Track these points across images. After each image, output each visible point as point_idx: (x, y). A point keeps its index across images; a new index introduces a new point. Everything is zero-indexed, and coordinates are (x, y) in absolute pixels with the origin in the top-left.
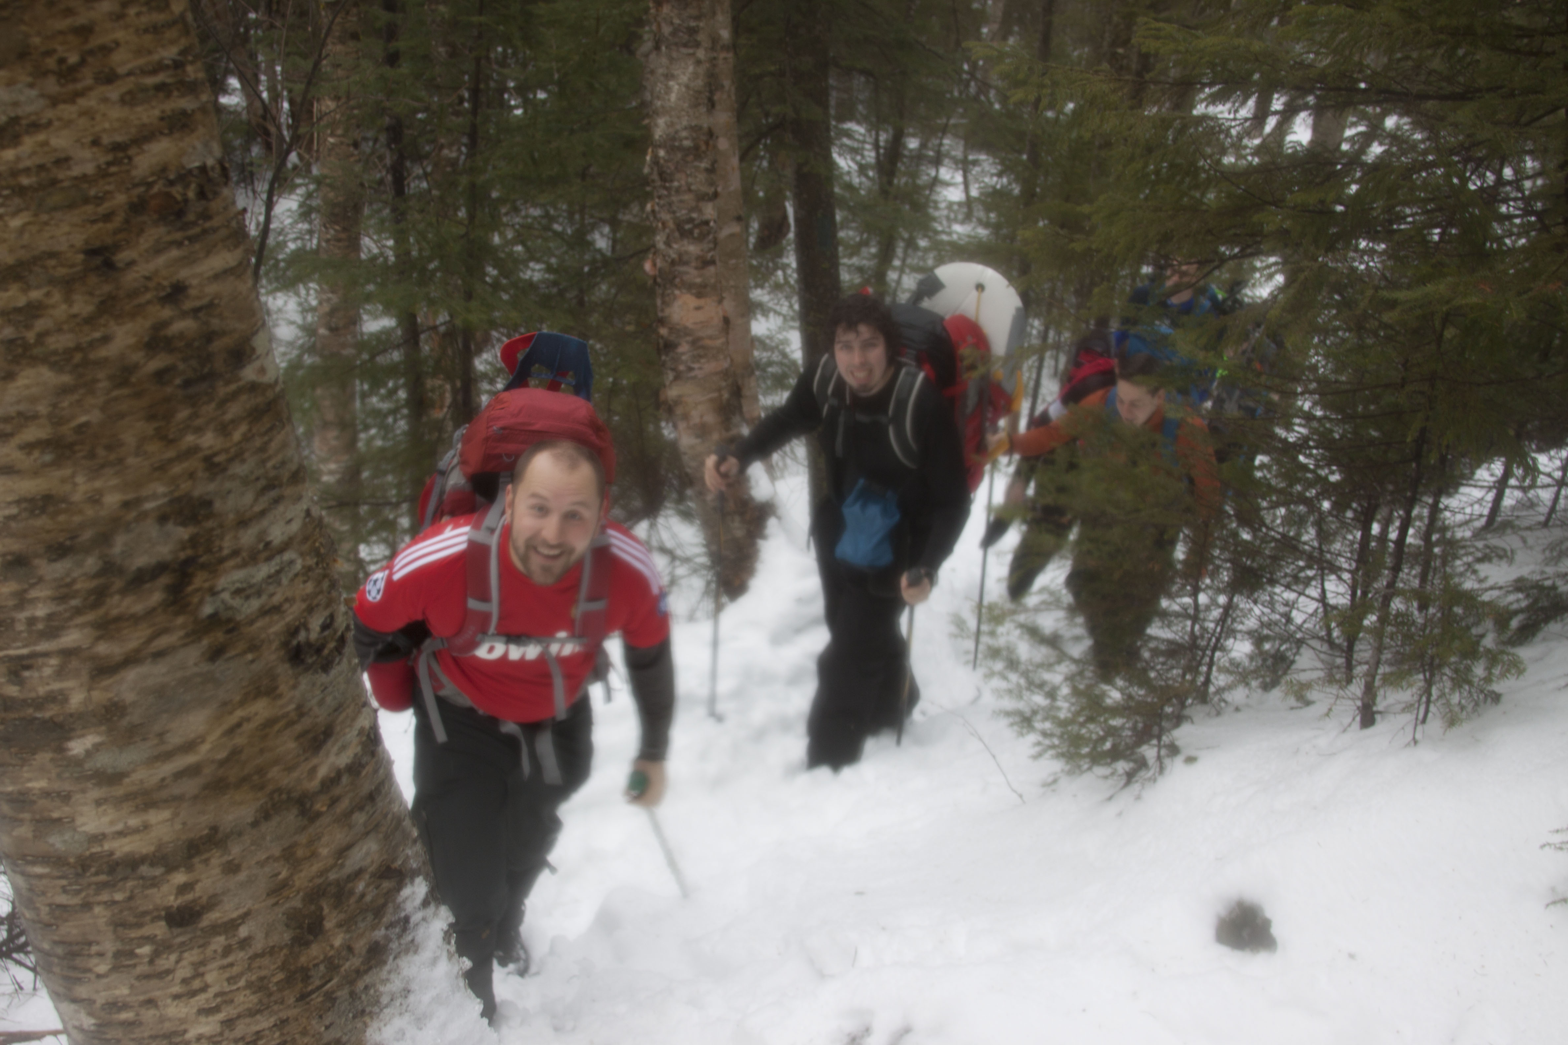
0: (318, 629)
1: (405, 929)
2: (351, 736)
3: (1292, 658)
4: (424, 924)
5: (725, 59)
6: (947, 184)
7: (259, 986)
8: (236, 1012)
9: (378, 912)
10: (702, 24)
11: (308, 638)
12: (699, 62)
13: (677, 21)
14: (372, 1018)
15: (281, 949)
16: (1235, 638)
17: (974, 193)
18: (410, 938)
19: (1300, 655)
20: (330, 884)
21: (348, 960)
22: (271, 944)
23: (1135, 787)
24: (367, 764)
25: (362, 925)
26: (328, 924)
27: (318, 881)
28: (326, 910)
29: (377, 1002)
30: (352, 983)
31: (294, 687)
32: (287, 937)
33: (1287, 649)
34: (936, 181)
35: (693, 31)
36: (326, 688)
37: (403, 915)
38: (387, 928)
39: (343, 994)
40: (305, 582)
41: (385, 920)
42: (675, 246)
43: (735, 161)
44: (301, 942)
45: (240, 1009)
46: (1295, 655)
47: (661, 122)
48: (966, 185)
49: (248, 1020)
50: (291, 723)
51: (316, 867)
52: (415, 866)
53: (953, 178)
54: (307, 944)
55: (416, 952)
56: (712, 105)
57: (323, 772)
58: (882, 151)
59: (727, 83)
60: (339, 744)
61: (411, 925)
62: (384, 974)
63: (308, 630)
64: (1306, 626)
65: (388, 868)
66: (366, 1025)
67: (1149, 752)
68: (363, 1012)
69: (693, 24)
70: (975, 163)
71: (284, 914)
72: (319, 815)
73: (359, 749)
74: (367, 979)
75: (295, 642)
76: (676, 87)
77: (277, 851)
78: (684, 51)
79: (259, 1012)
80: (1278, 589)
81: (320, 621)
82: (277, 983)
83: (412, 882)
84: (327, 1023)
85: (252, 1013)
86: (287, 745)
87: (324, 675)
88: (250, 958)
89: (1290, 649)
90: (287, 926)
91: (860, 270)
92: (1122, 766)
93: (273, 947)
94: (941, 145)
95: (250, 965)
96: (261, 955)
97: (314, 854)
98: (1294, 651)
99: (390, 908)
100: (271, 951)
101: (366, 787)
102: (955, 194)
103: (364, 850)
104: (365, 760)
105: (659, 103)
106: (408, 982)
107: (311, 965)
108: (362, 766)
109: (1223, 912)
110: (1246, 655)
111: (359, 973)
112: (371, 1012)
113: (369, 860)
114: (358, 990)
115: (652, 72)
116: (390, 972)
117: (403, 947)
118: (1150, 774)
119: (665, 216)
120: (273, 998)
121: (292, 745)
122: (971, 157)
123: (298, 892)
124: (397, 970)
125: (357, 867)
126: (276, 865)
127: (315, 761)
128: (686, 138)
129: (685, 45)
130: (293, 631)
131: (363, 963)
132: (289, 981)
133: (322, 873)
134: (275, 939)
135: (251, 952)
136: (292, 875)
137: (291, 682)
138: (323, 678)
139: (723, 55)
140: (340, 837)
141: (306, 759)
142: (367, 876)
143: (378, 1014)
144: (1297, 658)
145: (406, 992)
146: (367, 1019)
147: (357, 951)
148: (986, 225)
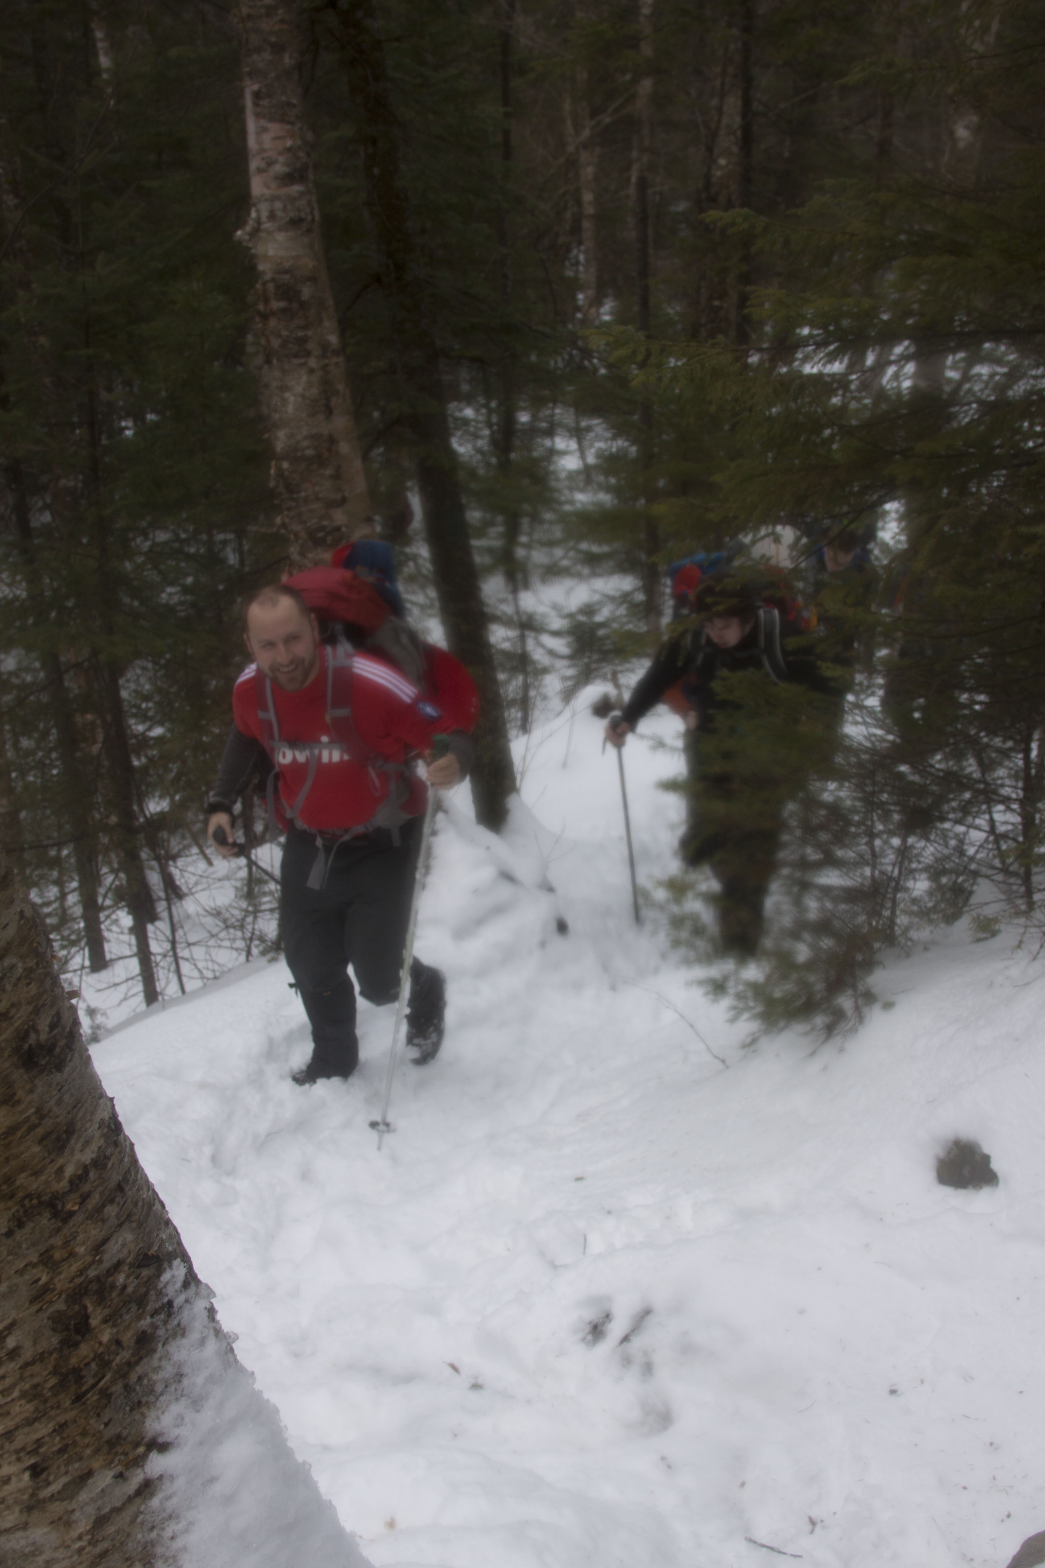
0: (47, 1029)
1: (169, 1315)
2: (93, 1129)
3: (969, 888)
4: (188, 1305)
5: (336, 363)
6: (564, 453)
7: (34, 1394)
8: (13, 1423)
9: (141, 1301)
10: (310, 333)
11: (38, 1040)
12: (311, 371)
13: (285, 333)
14: (149, 1408)
15: (51, 1353)
16: (915, 879)
17: (591, 460)
18: (176, 1322)
19: (978, 884)
20: (90, 1282)
21: (117, 1354)
22: (40, 1351)
23: (837, 1040)
24: (112, 1155)
25: (127, 1317)
26: (94, 1322)
27: (79, 1280)
28: (90, 1309)
29: (152, 1391)
30: (125, 1376)
31: (31, 1091)
32: (55, 1340)
33: (964, 881)
34: (552, 453)
35: (302, 341)
36: (62, 1087)
37: (166, 1300)
38: (152, 1316)
39: (117, 1388)
40: (28, 984)
41: (149, 1308)
42: (310, 555)
43: (358, 463)
44: (69, 1344)
45: (17, 1420)
46: (972, 885)
47: (281, 434)
48: (582, 451)
49: (26, 1430)
50: (33, 1127)
51: (75, 1267)
52: (170, 1249)
53: (568, 446)
54: (76, 1345)
55: (183, 1335)
56: (329, 411)
57: (69, 1171)
58: (495, 428)
59: (341, 387)
60: (82, 1140)
61: (175, 1309)
62: (155, 1362)
63: (37, 1032)
64: (979, 856)
65: (146, 1255)
66: (144, 1416)
67: (846, 1002)
68: (139, 1403)
69: (301, 334)
70: (589, 429)
71: (49, 1319)
72: (72, 1214)
73: (102, 1141)
74: (139, 1370)
75: (26, 1047)
76: (292, 399)
77: (34, 1258)
78: (296, 361)
79: (36, 1419)
80: (947, 825)
81: (48, 1022)
82: (52, 1388)
83: (170, 1266)
84: (106, 1420)
85: (30, 1422)
86: (33, 1150)
87: (59, 1074)
88: (20, 1368)
89: (967, 880)
90: (54, 1330)
91: (490, 551)
92: (820, 1020)
93: (42, 1353)
94: (552, 415)
95: (22, 1374)
96: (32, 1363)
97: (72, 1255)
98: (971, 882)
99: (153, 1294)
100: (41, 1357)
101: (115, 1178)
102: (570, 463)
103: (120, 1243)
104: (109, 1152)
105: (277, 416)
106: (179, 1367)
107: (82, 1365)
108: (108, 1158)
109: (942, 1154)
110: (925, 892)
111: (130, 1365)
112: (147, 1402)
113: (126, 1251)
114: (131, 1383)
115: (267, 386)
116: (160, 1359)
117: (170, 1332)
118: (849, 1026)
119: (297, 527)
120: (48, 1405)
121: (37, 1149)
122: (583, 424)
123: (60, 1294)
124: (167, 1356)
125: (115, 1260)
126: (35, 1271)
127: (61, 1161)
128: (308, 448)
129: (296, 356)
130: (23, 1036)
131: (133, 1355)
132: (62, 1385)
133: (81, 1272)
134: (43, 1346)
135: (21, 1362)
136: (52, 1279)
137: (28, 1087)
138: (58, 1077)
139: (334, 360)
140: (95, 1232)
141: (52, 1161)
142: (126, 1268)
143: (155, 1403)
144: (975, 888)
145: (179, 1376)
146: (144, 1410)
147: (125, 1344)
148: (608, 489)
